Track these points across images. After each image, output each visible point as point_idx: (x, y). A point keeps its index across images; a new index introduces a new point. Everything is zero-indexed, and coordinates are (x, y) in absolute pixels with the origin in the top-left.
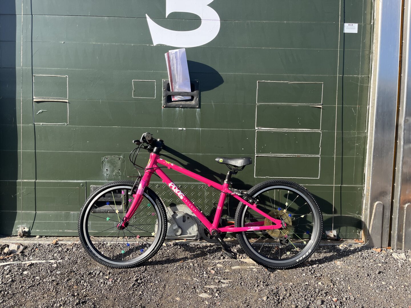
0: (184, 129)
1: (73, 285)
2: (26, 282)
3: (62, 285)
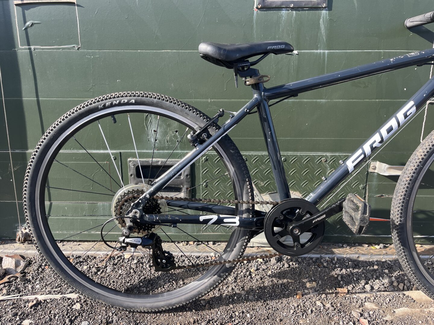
0: (296, 52)
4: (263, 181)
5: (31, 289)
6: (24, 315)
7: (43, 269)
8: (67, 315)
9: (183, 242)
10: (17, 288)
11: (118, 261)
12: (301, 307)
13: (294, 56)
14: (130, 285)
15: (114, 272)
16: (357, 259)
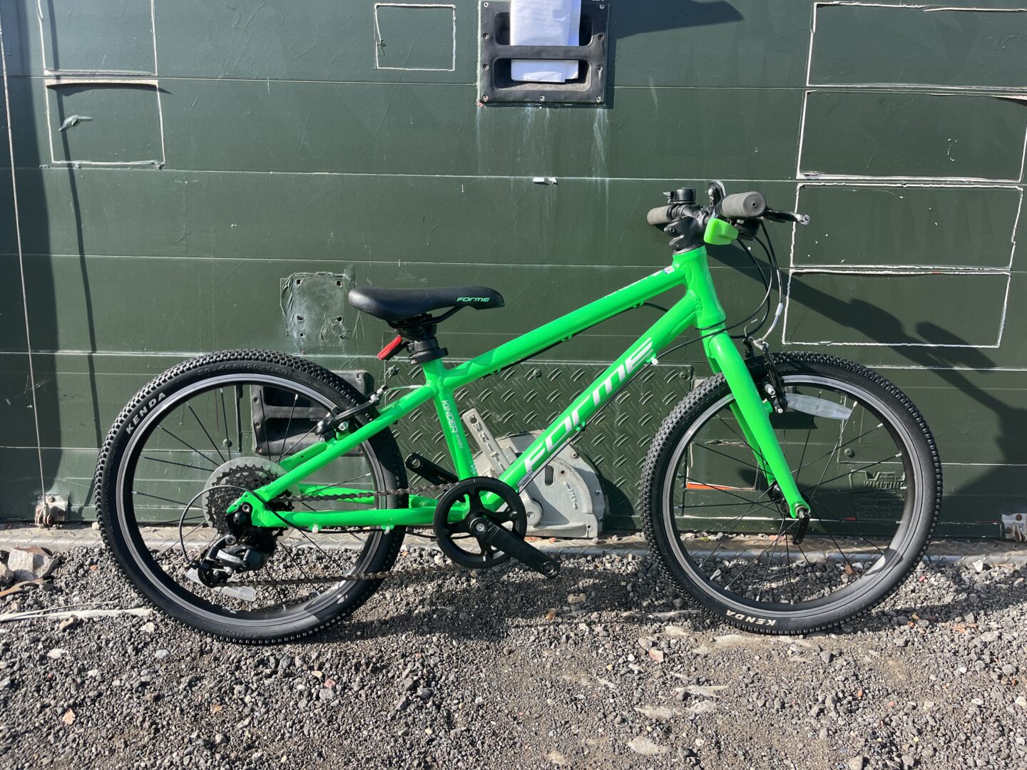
0: (553, 180)
1: (209, 703)
2: (57, 691)
3: (171, 700)
4: (500, 413)
5: (63, 602)
6: (51, 642)
7: (86, 572)
8: (129, 640)
10: (36, 602)
12: (550, 631)
13: (550, 185)
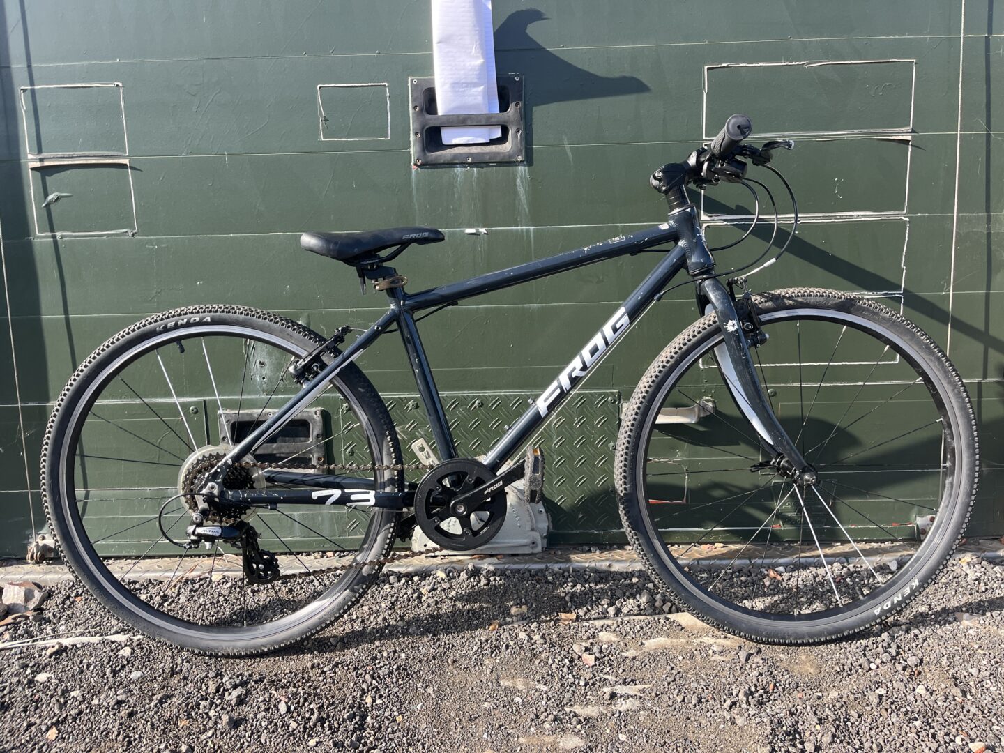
0: (483, 230)
1: (177, 717)
2: (42, 711)
3: (144, 716)
5: (50, 631)
6: (38, 667)
7: (72, 603)
8: (108, 663)
9: (316, 554)
10: (27, 632)
11: (200, 586)
12: (492, 641)
13: (480, 235)
14: (216, 619)
15: (192, 602)
16: (608, 569)
